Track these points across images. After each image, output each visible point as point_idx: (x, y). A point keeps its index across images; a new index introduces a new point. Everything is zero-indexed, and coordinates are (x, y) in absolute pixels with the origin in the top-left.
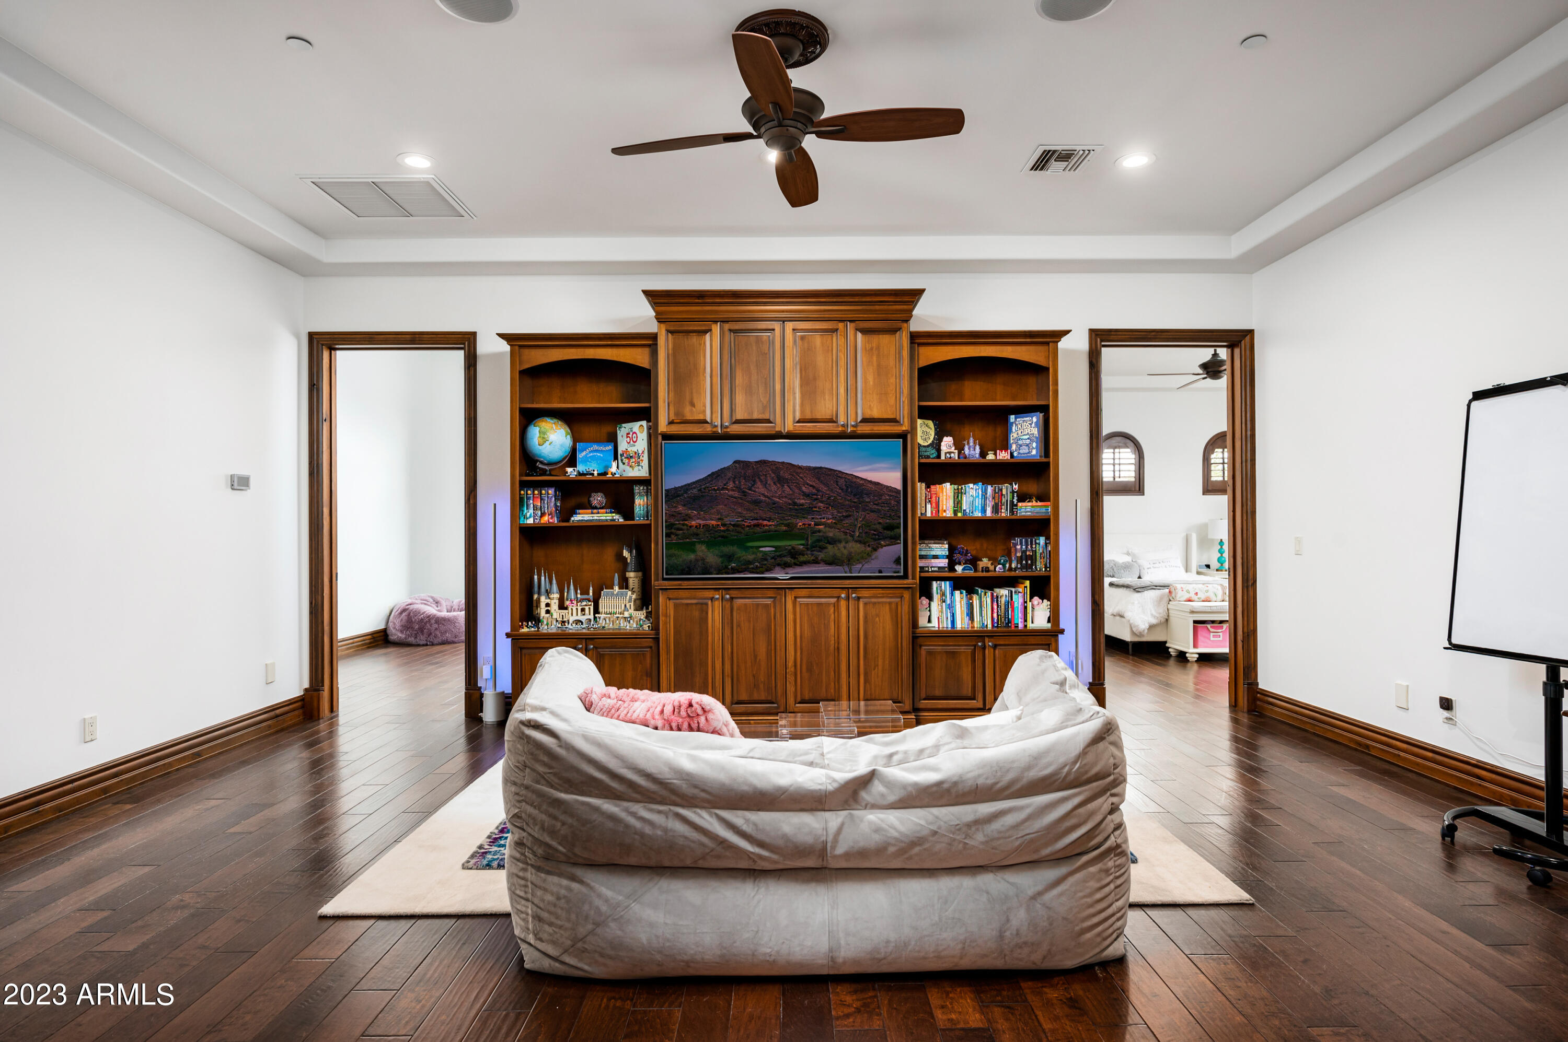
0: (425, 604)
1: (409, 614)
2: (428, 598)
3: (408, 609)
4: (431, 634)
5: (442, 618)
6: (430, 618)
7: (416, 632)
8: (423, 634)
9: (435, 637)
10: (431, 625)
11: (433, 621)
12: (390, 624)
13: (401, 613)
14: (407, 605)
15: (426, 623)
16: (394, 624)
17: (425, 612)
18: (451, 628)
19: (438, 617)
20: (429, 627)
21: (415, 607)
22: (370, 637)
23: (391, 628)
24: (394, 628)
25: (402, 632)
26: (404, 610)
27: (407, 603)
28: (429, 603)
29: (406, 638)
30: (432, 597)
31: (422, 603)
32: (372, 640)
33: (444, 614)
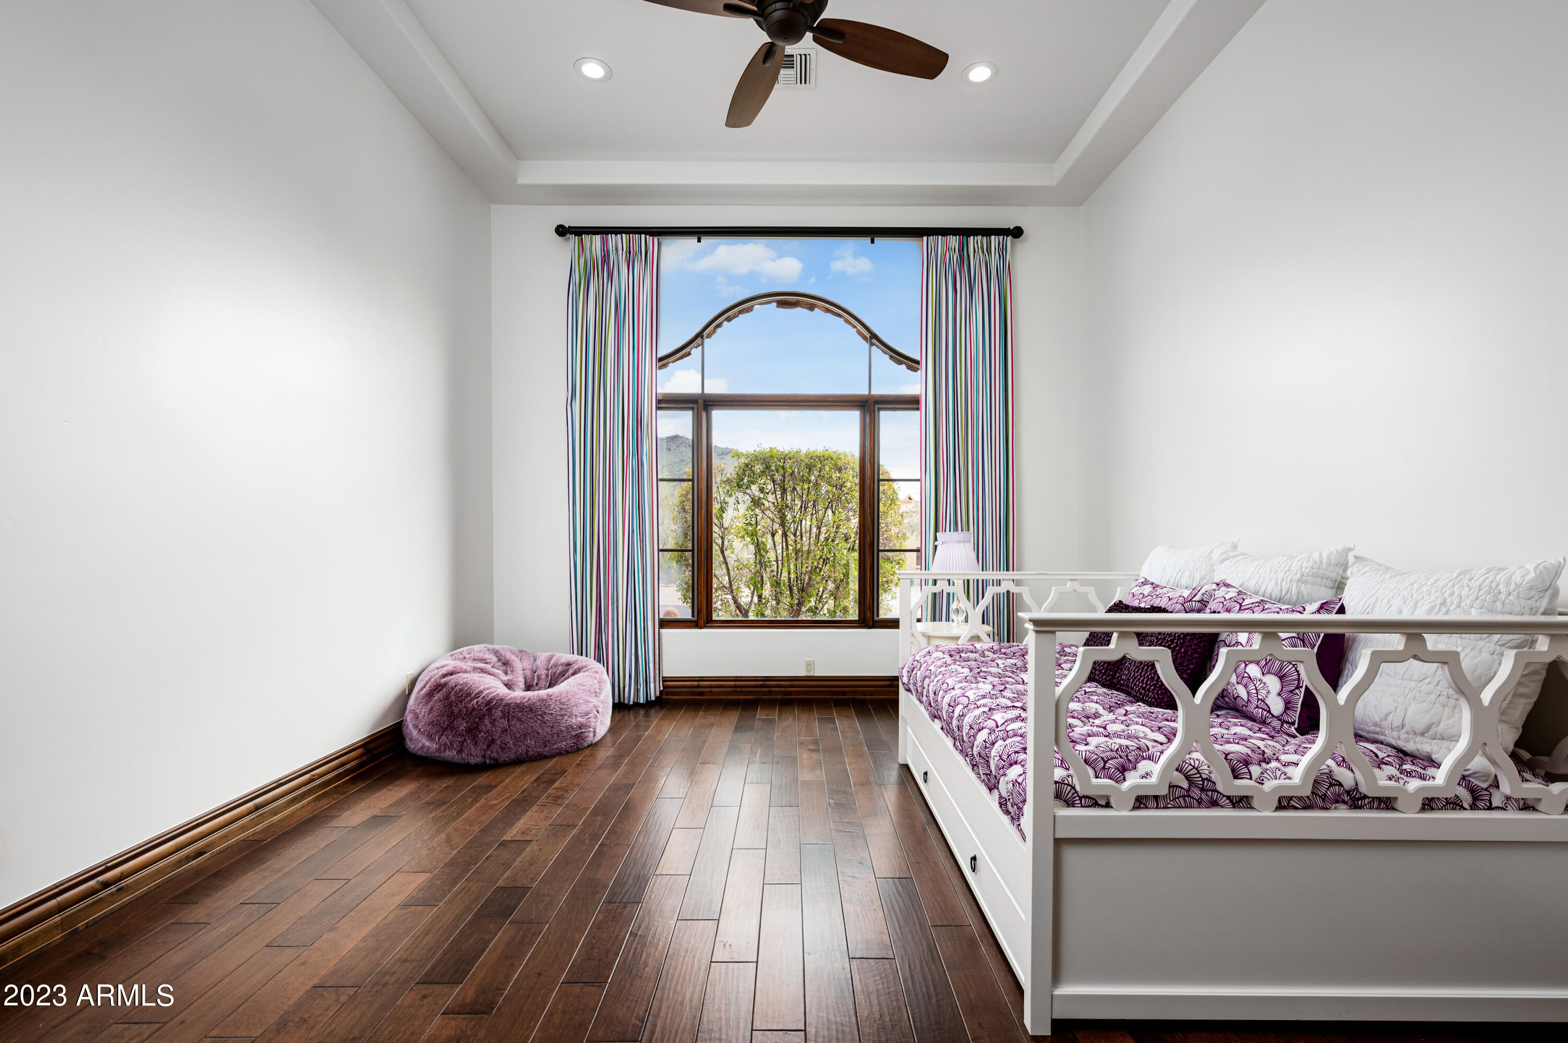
0: (483, 671)
1: (447, 697)
2: (487, 656)
3: (446, 684)
4: (493, 741)
5: (517, 705)
6: (492, 705)
7: (461, 739)
8: (476, 744)
9: (503, 749)
10: (493, 723)
11: (498, 714)
12: (409, 717)
13: (430, 695)
14: (444, 676)
15: (481, 718)
16: (416, 716)
17: (481, 692)
18: (536, 726)
19: (508, 704)
20: (489, 726)
21: (461, 678)
22: (359, 751)
23: (410, 726)
24: (416, 727)
25: (430, 737)
26: (438, 687)
27: (444, 671)
28: (488, 667)
29: (438, 750)
30: (496, 653)
31: (475, 669)
32: (364, 758)
33: (519, 694)
